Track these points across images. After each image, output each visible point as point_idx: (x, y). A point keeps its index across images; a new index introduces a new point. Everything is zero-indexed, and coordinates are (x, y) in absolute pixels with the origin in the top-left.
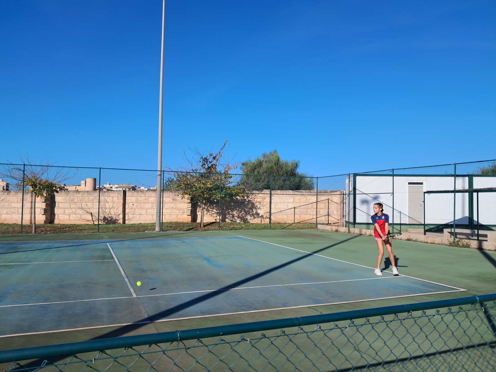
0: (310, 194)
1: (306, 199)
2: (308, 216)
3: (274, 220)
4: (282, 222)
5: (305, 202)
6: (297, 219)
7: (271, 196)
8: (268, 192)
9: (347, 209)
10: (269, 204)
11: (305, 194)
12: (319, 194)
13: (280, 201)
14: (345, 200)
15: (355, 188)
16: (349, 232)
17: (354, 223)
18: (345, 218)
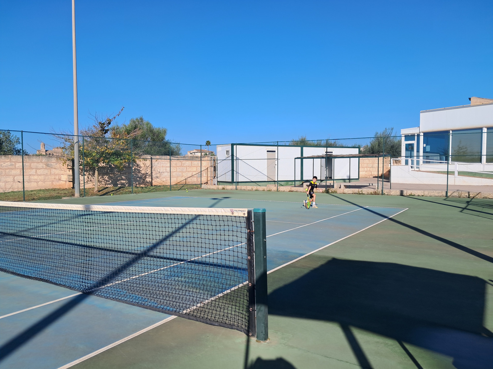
1: (182, 164)
2: (184, 178)
3: (154, 183)
4: (161, 185)
5: (180, 166)
6: (174, 181)
7: (152, 161)
8: (149, 157)
9: (220, 171)
10: (150, 169)
11: (180, 159)
12: (192, 159)
13: (159, 165)
14: (216, 164)
15: (232, 155)
16: (236, 189)
17: (232, 182)
18: (217, 179)
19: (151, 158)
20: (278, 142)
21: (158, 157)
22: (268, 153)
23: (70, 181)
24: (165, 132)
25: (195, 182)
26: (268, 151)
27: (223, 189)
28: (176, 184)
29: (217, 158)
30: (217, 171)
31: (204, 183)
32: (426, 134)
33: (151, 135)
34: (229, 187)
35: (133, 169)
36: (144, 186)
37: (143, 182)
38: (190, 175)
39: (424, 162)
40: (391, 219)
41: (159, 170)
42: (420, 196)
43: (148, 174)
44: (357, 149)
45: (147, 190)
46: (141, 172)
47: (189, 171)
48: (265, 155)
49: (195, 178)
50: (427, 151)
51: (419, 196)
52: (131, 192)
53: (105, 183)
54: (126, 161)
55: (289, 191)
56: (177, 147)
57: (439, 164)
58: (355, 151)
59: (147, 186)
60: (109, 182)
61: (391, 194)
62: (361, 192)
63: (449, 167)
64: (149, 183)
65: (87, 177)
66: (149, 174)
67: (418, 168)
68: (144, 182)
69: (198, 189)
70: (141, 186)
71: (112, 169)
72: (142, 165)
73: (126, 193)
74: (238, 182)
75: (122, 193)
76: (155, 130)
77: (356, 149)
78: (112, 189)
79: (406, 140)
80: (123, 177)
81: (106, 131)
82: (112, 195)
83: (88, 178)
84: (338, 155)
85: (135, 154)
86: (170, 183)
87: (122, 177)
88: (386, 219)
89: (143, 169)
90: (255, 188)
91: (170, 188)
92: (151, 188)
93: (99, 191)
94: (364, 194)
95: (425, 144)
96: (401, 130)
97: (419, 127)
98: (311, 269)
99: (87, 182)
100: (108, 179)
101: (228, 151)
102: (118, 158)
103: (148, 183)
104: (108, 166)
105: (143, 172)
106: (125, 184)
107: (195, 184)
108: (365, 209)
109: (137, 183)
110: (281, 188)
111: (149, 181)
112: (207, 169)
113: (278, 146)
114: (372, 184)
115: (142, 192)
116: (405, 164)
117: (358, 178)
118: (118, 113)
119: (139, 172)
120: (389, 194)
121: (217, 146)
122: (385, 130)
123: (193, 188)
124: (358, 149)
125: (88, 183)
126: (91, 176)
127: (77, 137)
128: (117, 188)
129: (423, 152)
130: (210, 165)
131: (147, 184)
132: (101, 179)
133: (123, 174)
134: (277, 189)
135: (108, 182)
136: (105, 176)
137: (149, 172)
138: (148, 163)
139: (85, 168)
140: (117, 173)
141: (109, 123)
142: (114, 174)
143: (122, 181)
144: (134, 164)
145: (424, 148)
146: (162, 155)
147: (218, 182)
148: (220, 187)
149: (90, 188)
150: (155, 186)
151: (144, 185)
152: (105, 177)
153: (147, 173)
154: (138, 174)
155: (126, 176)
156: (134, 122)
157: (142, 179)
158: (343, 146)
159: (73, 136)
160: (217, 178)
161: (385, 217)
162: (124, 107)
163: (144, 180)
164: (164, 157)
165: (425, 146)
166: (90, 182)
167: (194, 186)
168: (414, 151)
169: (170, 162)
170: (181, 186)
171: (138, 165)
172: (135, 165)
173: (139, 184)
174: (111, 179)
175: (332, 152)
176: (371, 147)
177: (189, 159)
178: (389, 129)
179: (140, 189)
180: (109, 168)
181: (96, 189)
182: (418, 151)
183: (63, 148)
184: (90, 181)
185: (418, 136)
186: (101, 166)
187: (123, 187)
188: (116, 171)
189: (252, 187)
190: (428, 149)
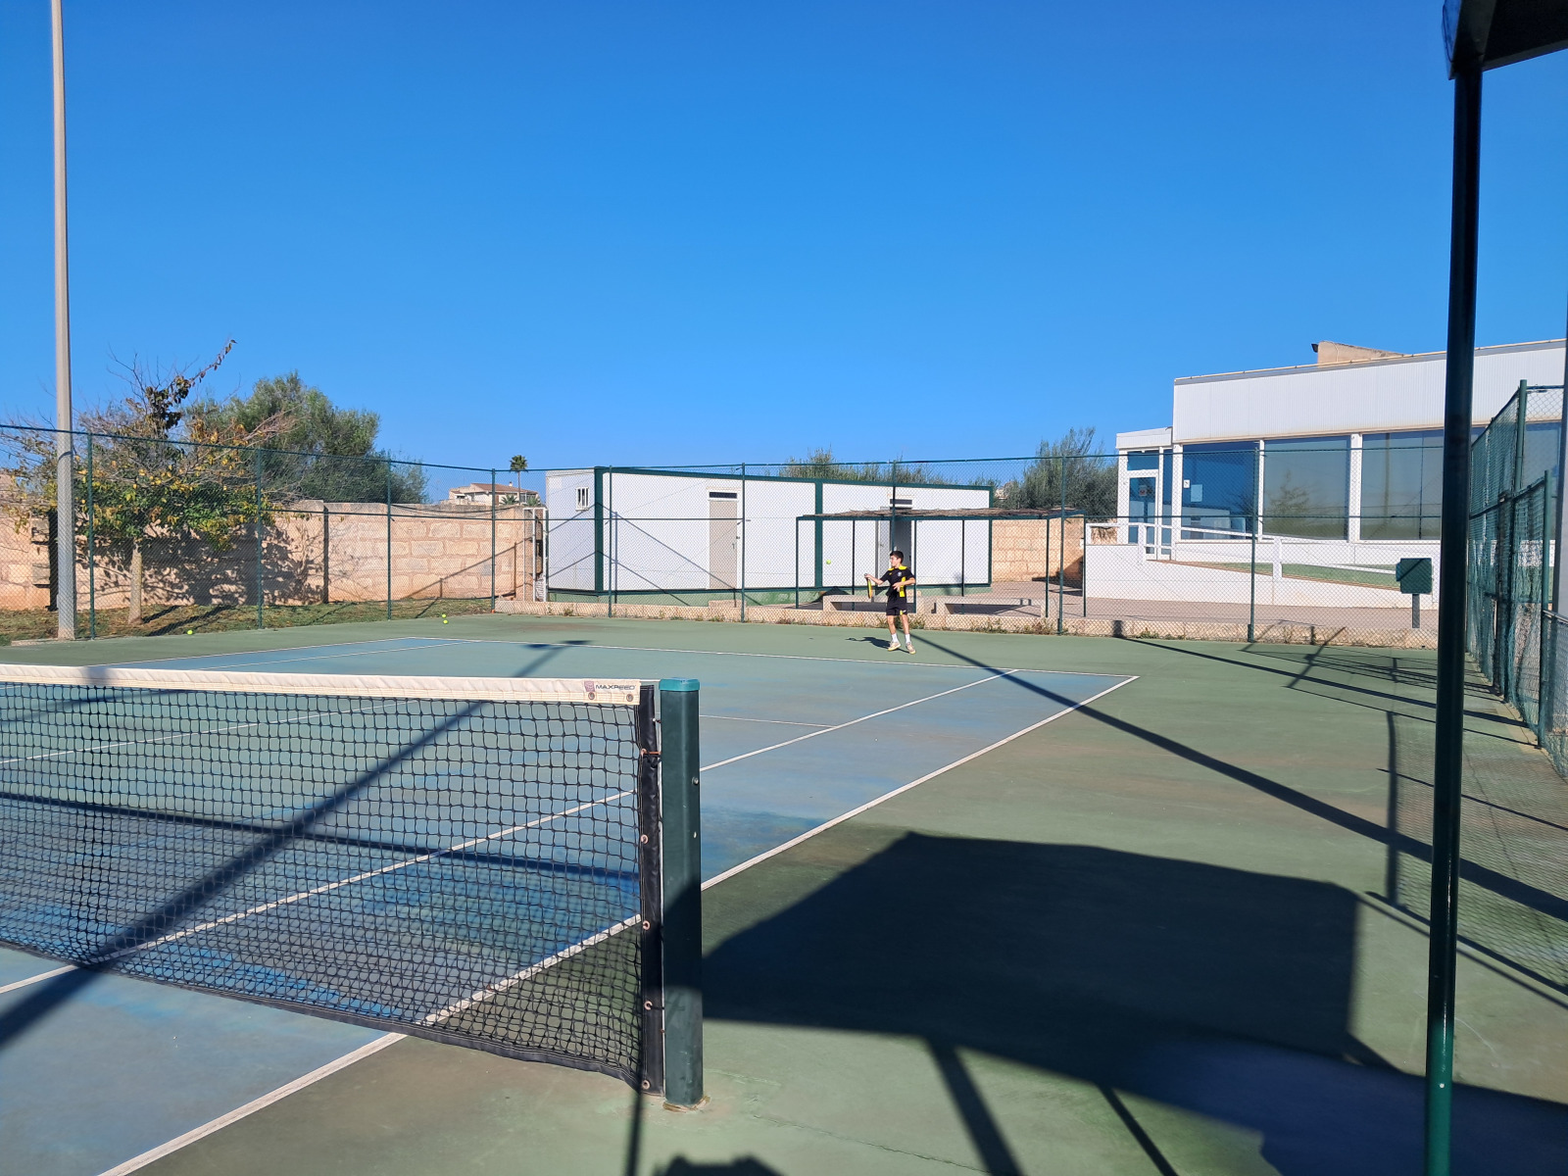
0: (437, 514)
1: (428, 530)
2: (435, 578)
3: (333, 595)
4: (358, 600)
5: (423, 539)
6: (401, 587)
7: (326, 521)
8: (317, 506)
9: (556, 556)
10: (322, 546)
11: (423, 513)
12: (462, 515)
13: (351, 535)
14: (545, 534)
15: (598, 505)
16: (610, 615)
17: (598, 591)
18: (547, 581)
19: (326, 512)
20: (743, 466)
21: (347, 507)
22: (712, 499)
23: (39, 586)
24: (373, 424)
25: (473, 590)
26: (712, 495)
27: (568, 613)
28: (409, 598)
29: (547, 512)
30: (547, 555)
31: (504, 596)
32: (1192, 451)
33: (325, 433)
34: (587, 608)
35: (264, 545)
36: (299, 603)
37: (297, 591)
38: (455, 567)
39: (1184, 535)
40: (1084, 709)
41: (349, 551)
42: (1174, 639)
43: (312, 562)
44: (983, 492)
45: (309, 616)
46: (289, 555)
47: (451, 556)
48: (704, 506)
49: (474, 579)
50: (1193, 500)
51: (1169, 637)
52: (255, 624)
53: (165, 593)
54: (241, 520)
55: (780, 623)
56: (412, 476)
57: (1229, 541)
58: (980, 500)
59: (311, 603)
60: (181, 588)
61: (1087, 631)
62: (995, 627)
63: (1256, 550)
64: (317, 593)
65: (103, 573)
66: (316, 562)
67: (1168, 552)
68: (300, 590)
69: (481, 613)
70: (290, 602)
71: (191, 547)
72: (293, 533)
73: (237, 627)
74: (616, 593)
75: (225, 628)
76: (338, 419)
77: (980, 492)
78: (191, 613)
79: (1132, 466)
80: (229, 572)
81: (173, 419)
82: (190, 632)
83: (108, 574)
84: (928, 512)
85: (272, 497)
86: (389, 594)
87: (225, 574)
88: (1071, 709)
89: (297, 548)
90: (670, 610)
91: (387, 610)
92: (326, 609)
93: (146, 620)
94: (1004, 631)
95: (1188, 481)
96: (1118, 435)
97: (1172, 427)
98: (842, 869)
99: (103, 590)
100: (178, 580)
101: (583, 491)
102: (213, 510)
103: (313, 592)
104: (179, 536)
105: (296, 557)
106: (237, 595)
107: (472, 599)
108: (1008, 677)
109: (276, 594)
110: (755, 613)
111: (318, 587)
112: (515, 547)
113: (744, 477)
114: (1030, 601)
115: (293, 623)
116: (1129, 541)
117: (986, 581)
118: (214, 360)
119: (285, 558)
120: (1080, 631)
121: (548, 473)
122: (1069, 436)
123: (466, 611)
124: (988, 492)
125: (106, 591)
126: (116, 569)
127: (68, 434)
128: (209, 608)
129: (1184, 505)
130: (522, 536)
131: (310, 595)
132: (154, 580)
133: (230, 563)
134: (743, 616)
135: (176, 591)
136: (168, 569)
137: (317, 555)
138: (314, 526)
139: (97, 541)
140: (209, 559)
141: (184, 393)
142: (197, 562)
143: (226, 587)
144: (268, 528)
145: (1186, 493)
146: (362, 501)
147: (550, 590)
148: (558, 607)
149: (114, 610)
150: (336, 602)
151: (300, 599)
152: (165, 573)
153: (311, 559)
154: (279, 562)
155: (238, 571)
156: (269, 391)
157: (294, 580)
158: (945, 483)
159: (53, 434)
160: (547, 577)
161: (1069, 703)
162: (233, 341)
163: (299, 582)
164: (367, 508)
165: (1187, 486)
166: (114, 590)
167: (471, 605)
168: (1154, 501)
169: (389, 523)
170: (426, 602)
171: (279, 534)
172: (269, 534)
173: (285, 596)
174: (188, 580)
175: (910, 502)
176: (1028, 488)
177: (454, 515)
178: (1081, 432)
179: (285, 613)
180: (180, 542)
181: (135, 613)
182: (1167, 501)
183: (16, 472)
184: (112, 585)
185: (1169, 454)
186: (155, 536)
187: (228, 607)
188: (207, 552)
189: (661, 607)
190: (1197, 495)
